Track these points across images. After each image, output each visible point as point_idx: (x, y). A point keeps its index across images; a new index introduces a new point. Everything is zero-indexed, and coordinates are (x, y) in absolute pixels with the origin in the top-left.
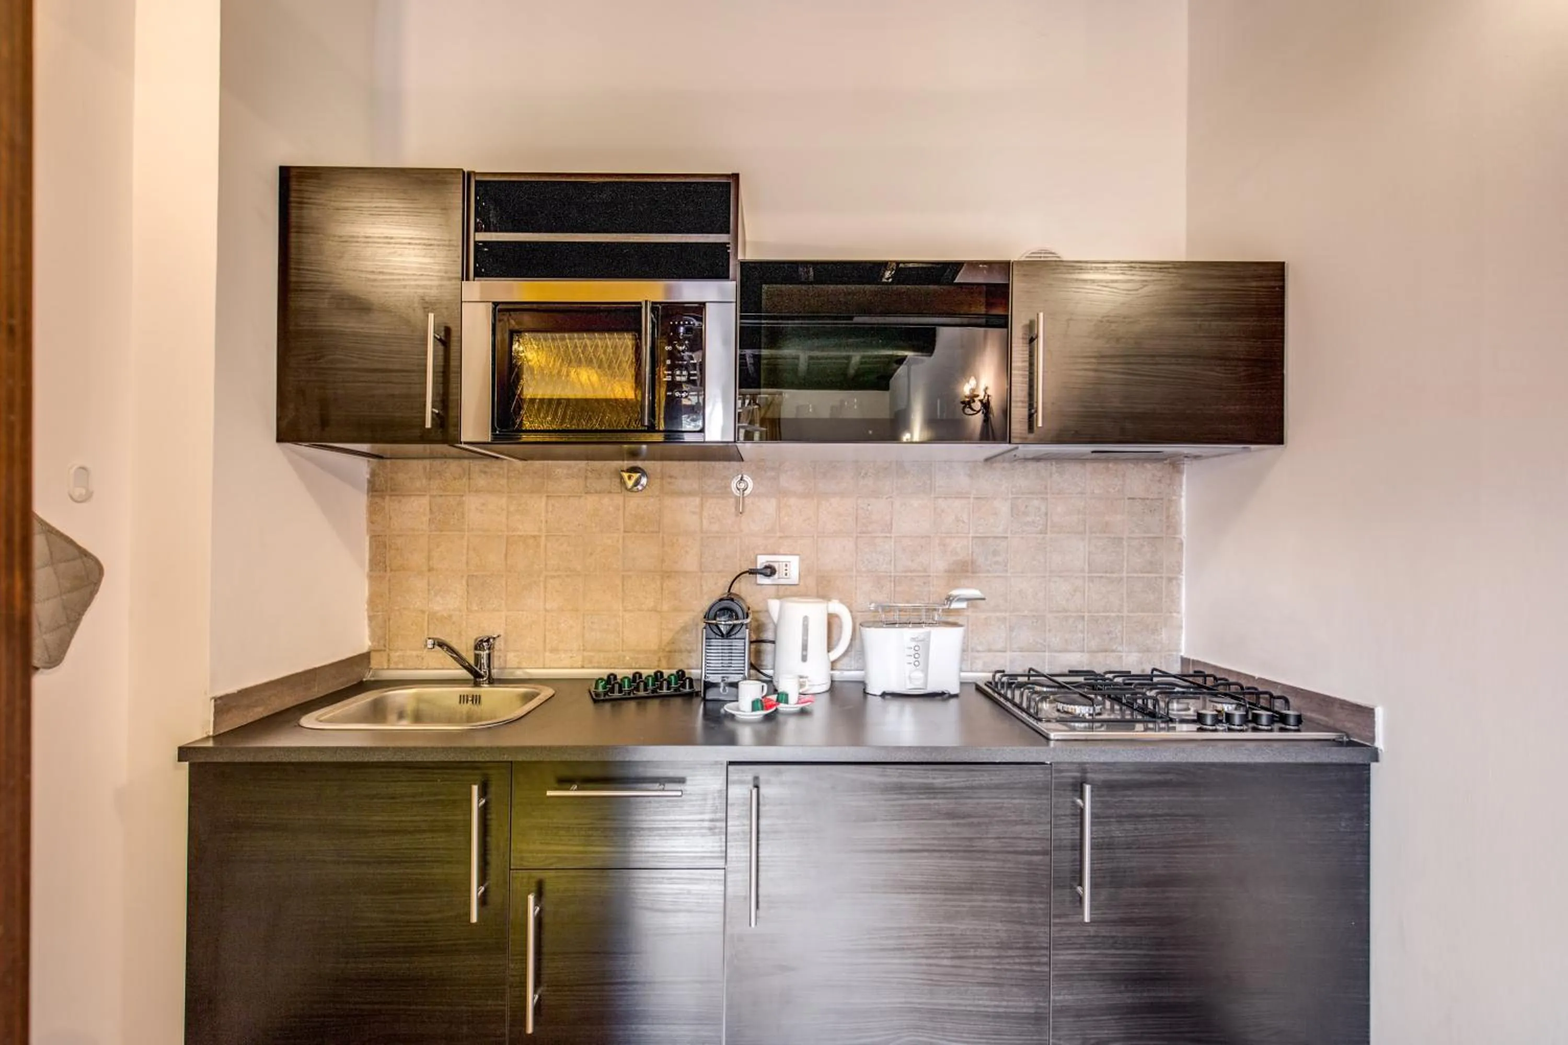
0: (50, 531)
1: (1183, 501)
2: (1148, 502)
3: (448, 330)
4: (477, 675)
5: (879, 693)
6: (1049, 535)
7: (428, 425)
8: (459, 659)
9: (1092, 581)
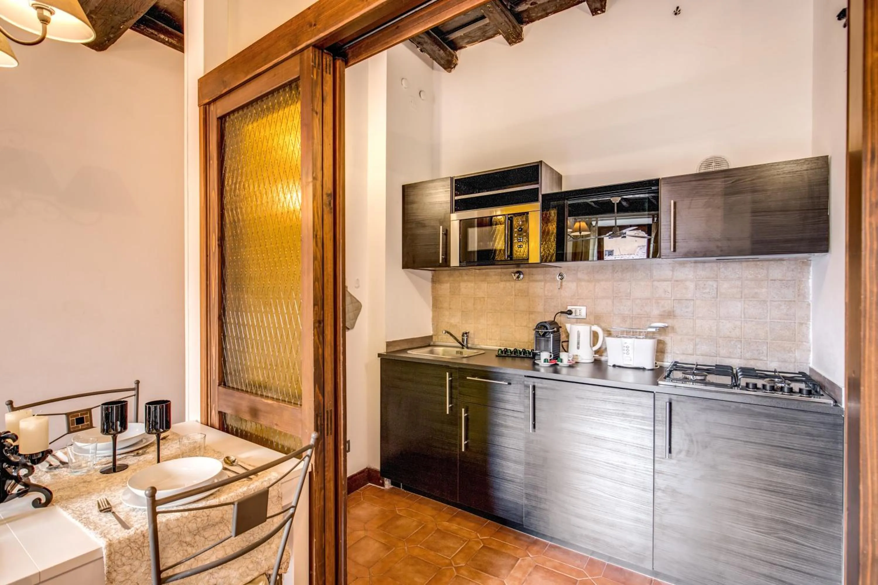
0: (351, 295)
1: (810, 281)
2: (784, 282)
3: (447, 230)
4: (463, 345)
5: (612, 365)
6: (718, 299)
7: (441, 262)
8: (457, 340)
9: (747, 323)
